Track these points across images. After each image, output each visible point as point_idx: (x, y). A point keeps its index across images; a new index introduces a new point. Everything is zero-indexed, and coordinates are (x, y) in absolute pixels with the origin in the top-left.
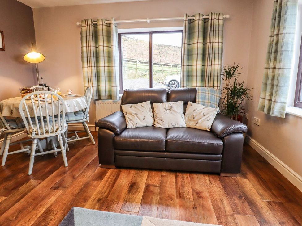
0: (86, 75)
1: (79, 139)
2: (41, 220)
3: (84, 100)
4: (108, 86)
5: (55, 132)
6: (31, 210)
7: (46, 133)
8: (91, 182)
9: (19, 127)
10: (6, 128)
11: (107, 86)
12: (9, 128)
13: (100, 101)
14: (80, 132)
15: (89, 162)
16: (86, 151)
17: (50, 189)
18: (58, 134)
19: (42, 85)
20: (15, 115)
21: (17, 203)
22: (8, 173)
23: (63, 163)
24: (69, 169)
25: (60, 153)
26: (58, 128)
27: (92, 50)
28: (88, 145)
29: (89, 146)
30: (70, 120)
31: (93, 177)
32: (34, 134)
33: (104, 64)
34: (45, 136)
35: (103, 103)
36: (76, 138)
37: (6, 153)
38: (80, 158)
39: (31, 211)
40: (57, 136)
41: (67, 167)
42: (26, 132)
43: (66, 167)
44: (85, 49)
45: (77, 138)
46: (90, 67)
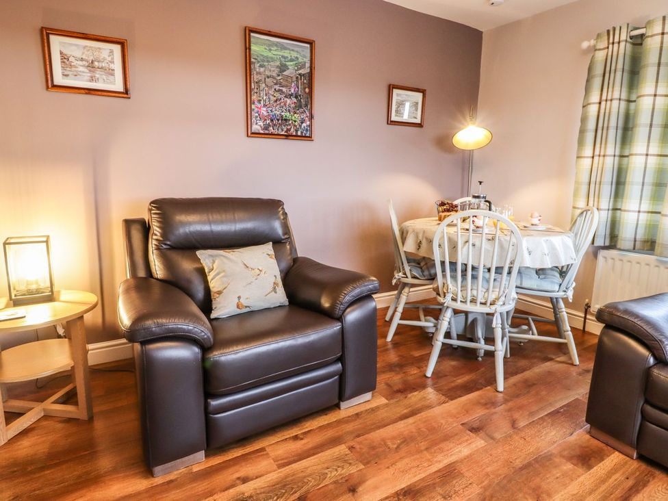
0: (584, 178)
1: (536, 337)
2: (438, 480)
3: (570, 242)
4: (648, 212)
5: (491, 304)
6: (423, 448)
7: (471, 302)
8: (557, 460)
9: (424, 276)
10: (405, 274)
11: (645, 212)
12: (408, 274)
13: (613, 252)
14: (542, 322)
15: (558, 405)
16: (550, 373)
17: (462, 424)
18: (496, 311)
19: (478, 197)
20: (423, 253)
21: (402, 422)
22: (393, 357)
23: (492, 381)
24: (506, 401)
25: (490, 355)
26: (498, 299)
27: (615, 110)
28: (558, 359)
29: (561, 365)
30: (524, 285)
31: (564, 450)
32: (449, 297)
33: (646, 148)
34: (468, 307)
35: (621, 260)
36: (531, 332)
37: (397, 321)
38: (534, 384)
39: (421, 451)
40: (492, 315)
41: (501, 392)
42: (436, 290)
43: (498, 392)
44: (593, 110)
45: (533, 334)
46: (599, 156)
